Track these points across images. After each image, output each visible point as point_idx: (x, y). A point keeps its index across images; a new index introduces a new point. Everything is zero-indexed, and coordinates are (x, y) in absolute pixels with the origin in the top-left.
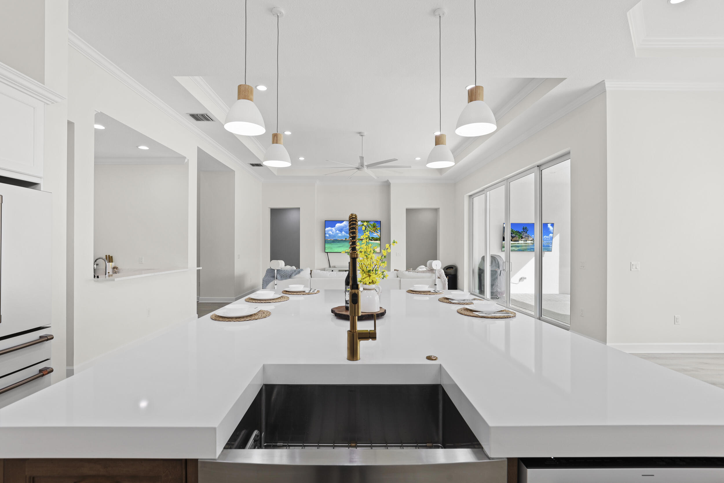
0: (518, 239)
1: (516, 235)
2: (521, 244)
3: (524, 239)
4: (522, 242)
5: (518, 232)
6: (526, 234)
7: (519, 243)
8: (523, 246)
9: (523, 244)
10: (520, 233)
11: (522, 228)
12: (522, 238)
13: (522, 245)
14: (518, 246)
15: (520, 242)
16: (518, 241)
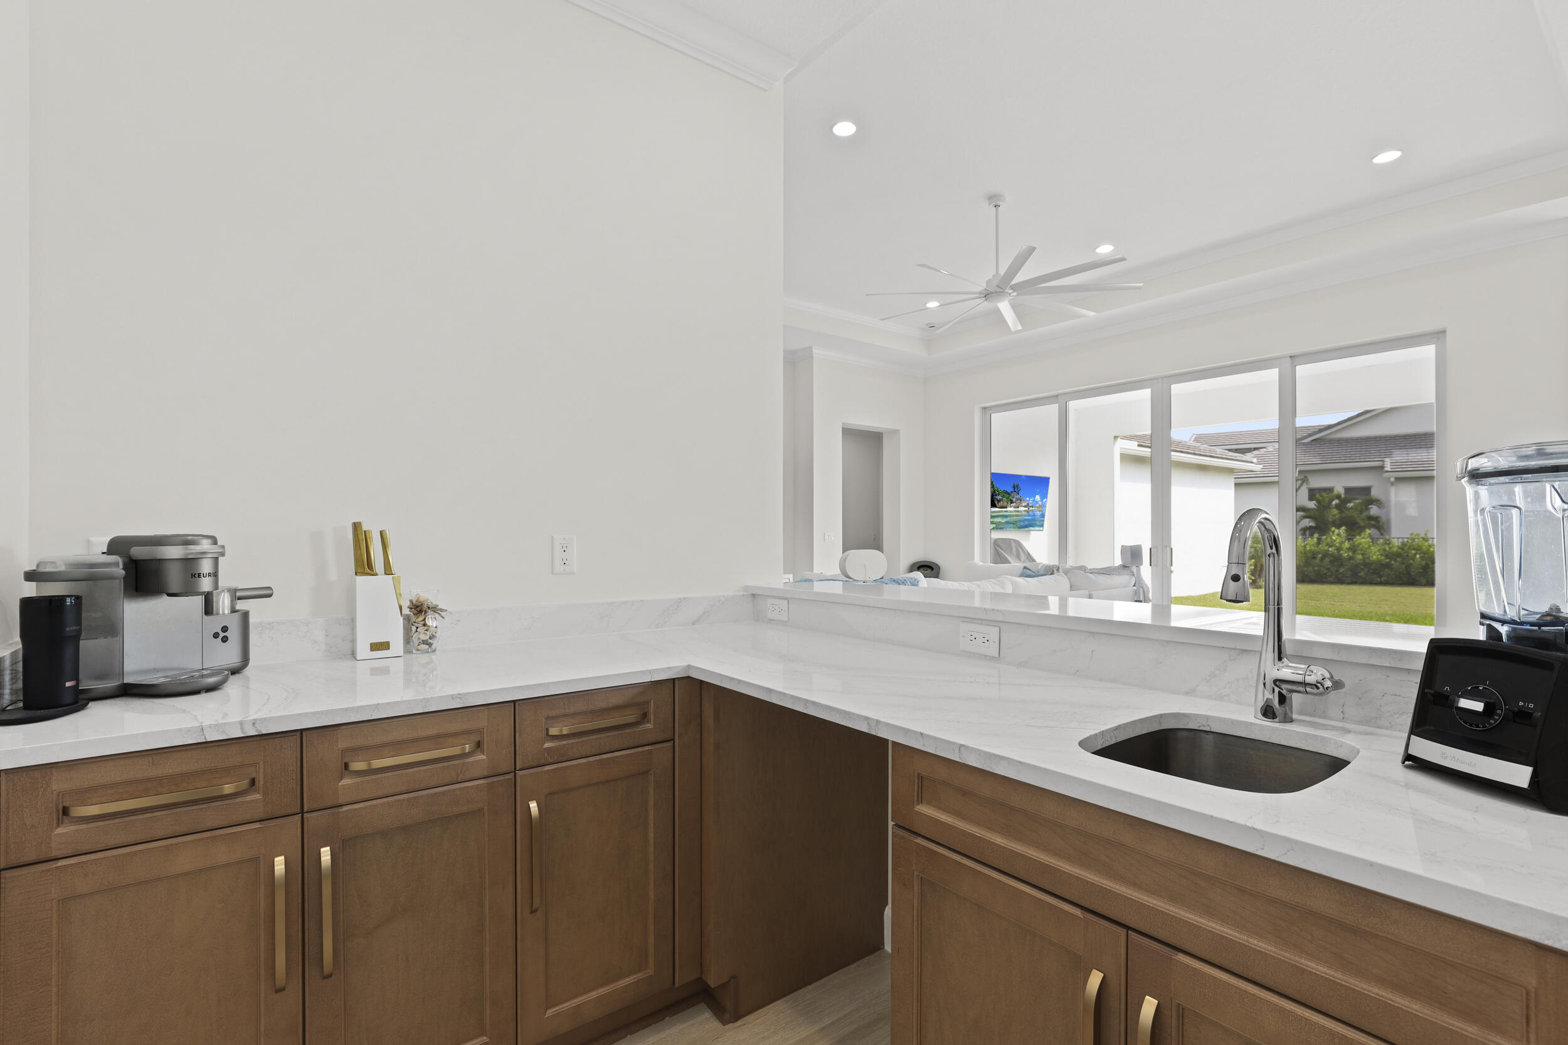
0: (1005, 504)
1: (1003, 496)
2: (1011, 512)
3: (1014, 504)
4: (1012, 509)
5: (1006, 492)
6: (1018, 497)
7: (1007, 511)
8: (1011, 516)
9: (1013, 512)
10: (1008, 494)
11: (1012, 485)
12: (1011, 503)
13: (1012, 514)
14: (1006, 516)
15: (1009, 509)
16: (1006, 508)
